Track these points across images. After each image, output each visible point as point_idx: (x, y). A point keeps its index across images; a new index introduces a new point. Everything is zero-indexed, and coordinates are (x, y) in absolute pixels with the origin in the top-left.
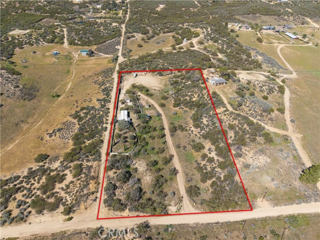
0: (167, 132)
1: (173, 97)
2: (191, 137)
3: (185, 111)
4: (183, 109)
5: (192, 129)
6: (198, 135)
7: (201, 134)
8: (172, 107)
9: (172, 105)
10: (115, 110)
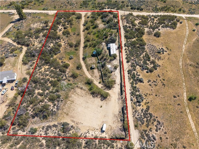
0: (82, 45)
1: (66, 76)
2: (67, 40)
3: (61, 59)
4: (62, 62)
5: (64, 44)
6: (62, 40)
7: (59, 40)
8: (71, 65)
9: (69, 67)
10: (121, 60)
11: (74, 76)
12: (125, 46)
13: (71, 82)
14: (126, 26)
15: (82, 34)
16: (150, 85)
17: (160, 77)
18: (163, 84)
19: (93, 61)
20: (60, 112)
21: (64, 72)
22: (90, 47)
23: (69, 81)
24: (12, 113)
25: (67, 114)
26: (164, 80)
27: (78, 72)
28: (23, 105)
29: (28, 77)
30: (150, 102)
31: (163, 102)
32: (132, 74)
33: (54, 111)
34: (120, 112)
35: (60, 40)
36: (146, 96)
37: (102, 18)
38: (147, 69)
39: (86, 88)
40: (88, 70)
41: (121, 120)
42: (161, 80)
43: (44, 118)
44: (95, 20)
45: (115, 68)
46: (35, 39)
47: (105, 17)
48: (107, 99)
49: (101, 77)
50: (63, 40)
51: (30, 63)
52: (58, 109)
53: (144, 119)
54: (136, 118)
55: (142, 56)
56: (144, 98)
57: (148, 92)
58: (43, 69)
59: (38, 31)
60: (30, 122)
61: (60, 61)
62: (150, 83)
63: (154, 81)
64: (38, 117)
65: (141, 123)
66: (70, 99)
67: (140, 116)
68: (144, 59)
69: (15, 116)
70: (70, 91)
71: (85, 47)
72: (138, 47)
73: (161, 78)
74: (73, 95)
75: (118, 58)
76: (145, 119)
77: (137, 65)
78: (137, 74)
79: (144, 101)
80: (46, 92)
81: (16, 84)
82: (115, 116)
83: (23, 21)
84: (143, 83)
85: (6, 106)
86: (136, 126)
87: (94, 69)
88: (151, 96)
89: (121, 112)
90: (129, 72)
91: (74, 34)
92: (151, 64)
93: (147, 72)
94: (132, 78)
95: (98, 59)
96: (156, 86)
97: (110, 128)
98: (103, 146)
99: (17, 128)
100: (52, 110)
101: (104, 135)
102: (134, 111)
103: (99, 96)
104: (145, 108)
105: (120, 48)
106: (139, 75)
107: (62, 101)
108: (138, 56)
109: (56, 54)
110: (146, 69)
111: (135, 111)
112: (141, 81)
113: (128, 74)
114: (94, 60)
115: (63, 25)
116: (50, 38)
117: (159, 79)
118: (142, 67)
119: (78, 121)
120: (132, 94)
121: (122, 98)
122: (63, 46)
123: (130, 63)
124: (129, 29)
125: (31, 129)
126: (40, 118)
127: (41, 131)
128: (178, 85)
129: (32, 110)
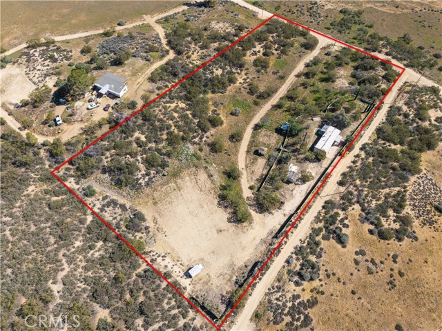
0: (275, 100)
1: (201, 138)
2: (253, 76)
3: (217, 106)
4: (214, 111)
5: (242, 81)
6: (243, 73)
7: (239, 71)
8: (224, 125)
9: (220, 128)
11: (214, 148)
12: (361, 149)
13: (202, 154)
14: (399, 109)
15: (291, 79)
16: (357, 262)
17: (395, 262)
18: (391, 283)
19: (271, 140)
20: (148, 190)
21: (204, 130)
22: (286, 111)
23: (201, 150)
24: (81, 144)
25: (155, 203)
26: (401, 274)
27: (227, 144)
28: (104, 143)
29: (140, 104)
30: (327, 293)
31: (358, 318)
32: (332, 213)
33: (141, 184)
34: (246, 266)
35: (241, 71)
36: (328, 276)
37: (356, 68)
38: (375, 225)
39: (219, 180)
40: (248, 152)
41: (236, 283)
42: (392, 270)
43: (116, 184)
44: (340, 65)
45: (304, 179)
46: (198, 49)
47: (366, 69)
48: (239, 226)
49: (262, 179)
50: (246, 74)
51: (160, 84)
52: (147, 184)
53: (286, 315)
54: (270, 301)
55: (387, 190)
56: (321, 277)
57: (339, 273)
58: (173, 105)
59: (215, 37)
60: (94, 175)
61: (212, 108)
62: (359, 258)
63: (373, 261)
64: (110, 176)
65: (272, 318)
66: (179, 181)
67: (280, 303)
68: (386, 201)
69: (81, 151)
70: (188, 167)
71: (278, 106)
72: (394, 169)
73: (395, 266)
74: (188, 178)
75: (325, 163)
76: (288, 319)
77: (358, 202)
78: (342, 220)
79: (316, 283)
80: (150, 145)
81: (116, 104)
82: (232, 265)
83: (206, 10)
84: (344, 247)
85: (82, 129)
86: (257, 316)
87: (260, 155)
88: (340, 286)
89: (249, 268)
90: (328, 205)
91: (274, 73)
92: (395, 221)
93: (371, 232)
94: (326, 221)
95: (283, 143)
96: (370, 272)
97: (204, 280)
98: (170, 299)
99: (72, 172)
100: (138, 180)
101: (185, 282)
102: (276, 284)
103: (229, 210)
104: (306, 297)
105: (346, 145)
106: (347, 226)
107: (164, 175)
108: (375, 186)
109: (213, 92)
110: (372, 223)
111: (279, 288)
112: (341, 240)
113: (324, 207)
114: (274, 139)
115: (266, 47)
116: (226, 59)
117: (389, 263)
118: (367, 214)
119: (163, 227)
120: (299, 251)
121: (270, 245)
122: (237, 84)
123: (342, 189)
124: (401, 118)
125: (89, 187)
126: (112, 180)
127: (98, 200)
128: (431, 310)
129: (109, 159)
